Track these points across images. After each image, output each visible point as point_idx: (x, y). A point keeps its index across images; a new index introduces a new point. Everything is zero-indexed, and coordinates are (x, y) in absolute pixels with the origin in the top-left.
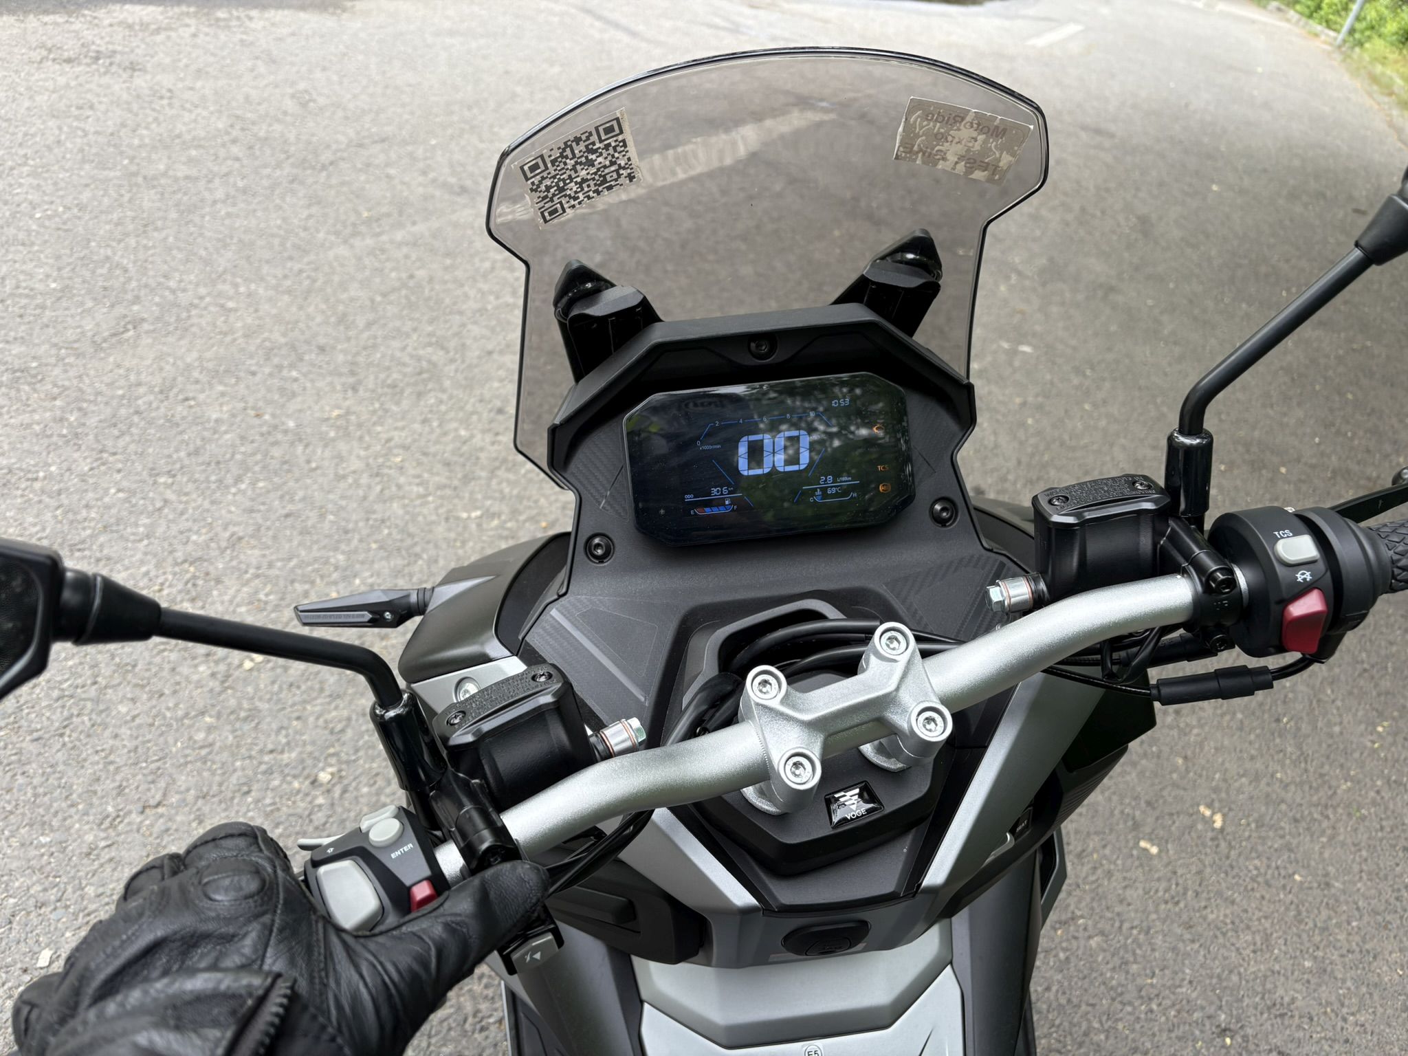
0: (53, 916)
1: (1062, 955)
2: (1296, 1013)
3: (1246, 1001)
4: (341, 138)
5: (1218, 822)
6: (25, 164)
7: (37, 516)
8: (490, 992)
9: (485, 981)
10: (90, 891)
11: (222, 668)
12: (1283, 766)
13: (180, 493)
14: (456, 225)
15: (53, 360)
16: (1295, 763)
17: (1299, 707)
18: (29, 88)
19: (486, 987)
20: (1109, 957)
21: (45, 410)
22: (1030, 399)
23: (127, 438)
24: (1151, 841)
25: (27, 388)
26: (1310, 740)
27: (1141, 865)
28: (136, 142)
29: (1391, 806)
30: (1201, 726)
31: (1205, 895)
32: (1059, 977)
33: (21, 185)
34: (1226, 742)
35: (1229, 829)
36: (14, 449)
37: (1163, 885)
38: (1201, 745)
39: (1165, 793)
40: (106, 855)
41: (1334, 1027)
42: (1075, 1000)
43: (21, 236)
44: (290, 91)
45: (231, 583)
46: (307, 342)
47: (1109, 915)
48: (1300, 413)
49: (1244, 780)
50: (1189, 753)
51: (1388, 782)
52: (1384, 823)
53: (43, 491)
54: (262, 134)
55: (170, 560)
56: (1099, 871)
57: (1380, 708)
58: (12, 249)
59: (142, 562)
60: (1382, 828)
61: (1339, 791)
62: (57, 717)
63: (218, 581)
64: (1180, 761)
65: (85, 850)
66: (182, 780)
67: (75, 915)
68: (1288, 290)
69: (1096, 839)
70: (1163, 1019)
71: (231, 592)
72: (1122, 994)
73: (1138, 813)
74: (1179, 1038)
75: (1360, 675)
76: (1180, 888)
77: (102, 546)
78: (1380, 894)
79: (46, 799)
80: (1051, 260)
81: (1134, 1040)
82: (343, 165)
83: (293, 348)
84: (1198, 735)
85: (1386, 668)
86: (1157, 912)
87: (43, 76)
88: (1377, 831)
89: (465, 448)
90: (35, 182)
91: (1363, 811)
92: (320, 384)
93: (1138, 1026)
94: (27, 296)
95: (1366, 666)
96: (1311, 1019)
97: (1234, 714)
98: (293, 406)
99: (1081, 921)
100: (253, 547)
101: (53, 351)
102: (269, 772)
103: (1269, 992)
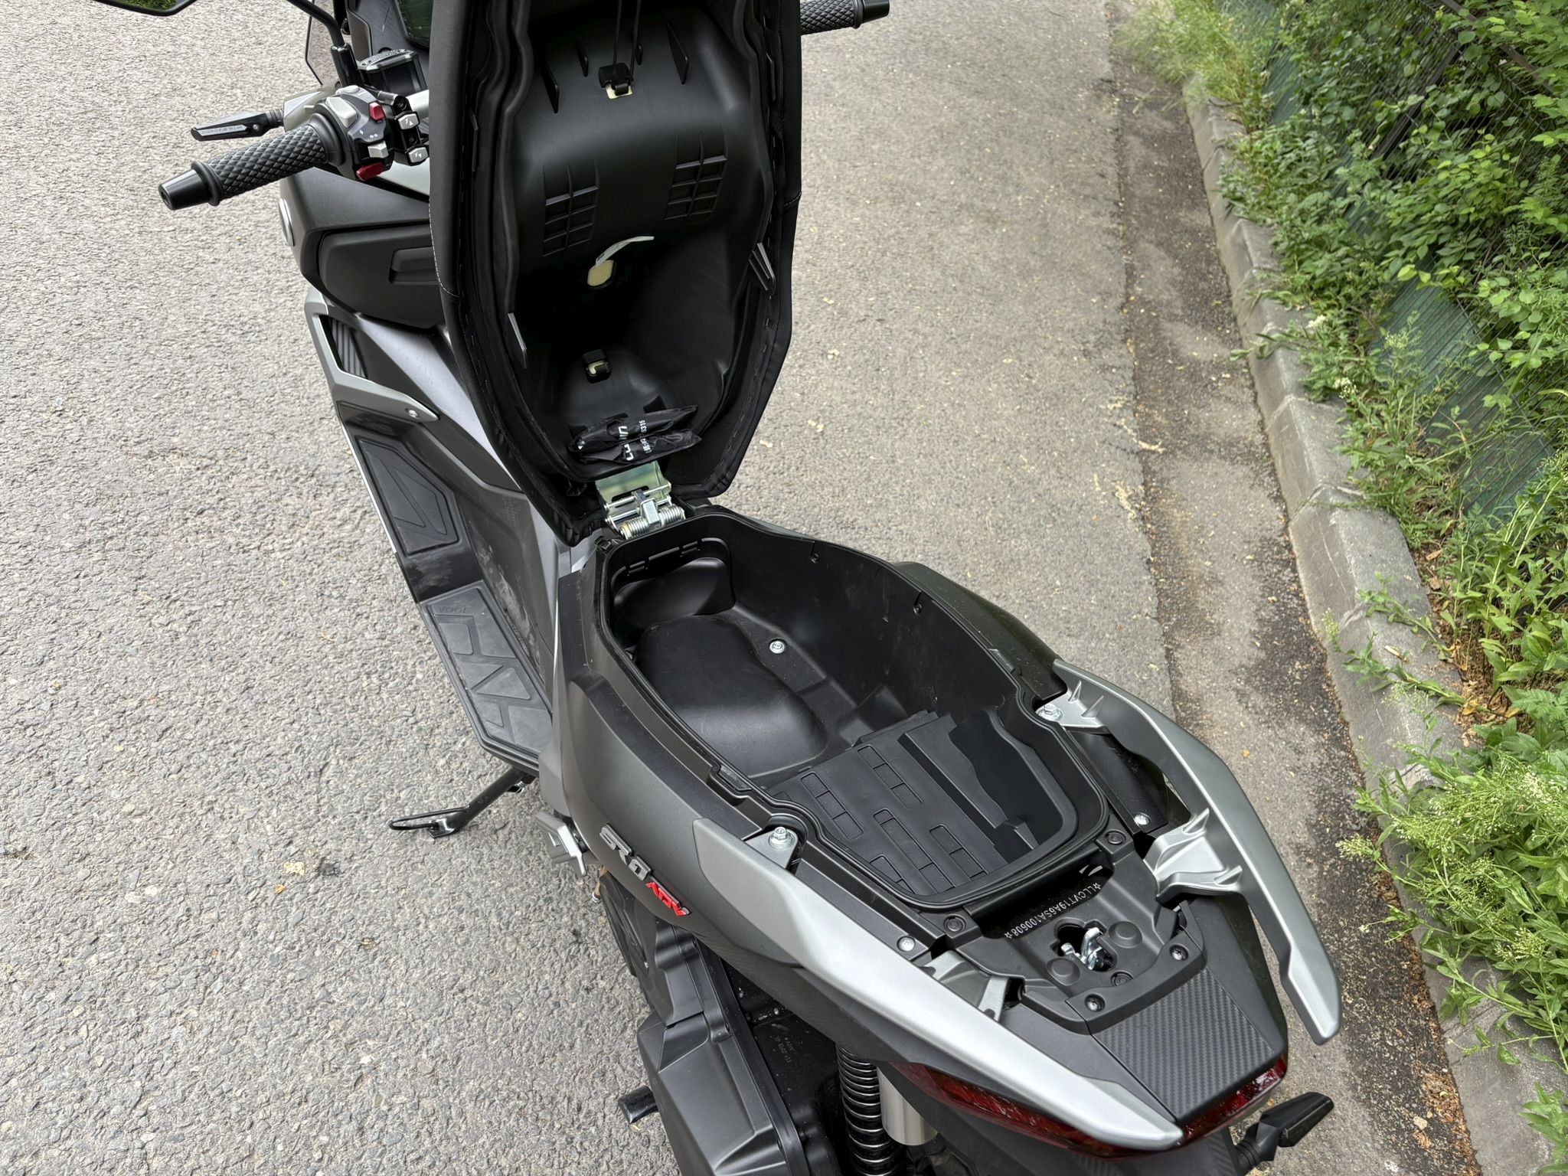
5: (820, 429)
12: (876, 396)
16: (885, 395)
24: (769, 441)
26: (899, 381)
27: (759, 454)
29: (952, 418)
31: (803, 469)
34: (836, 384)
35: (828, 433)
37: (773, 464)
38: (816, 386)
39: (783, 414)
49: (844, 405)
51: (953, 405)
52: (944, 427)
57: (957, 361)
60: (941, 430)
61: (915, 411)
64: (798, 395)
76: (786, 466)
84: (814, 380)
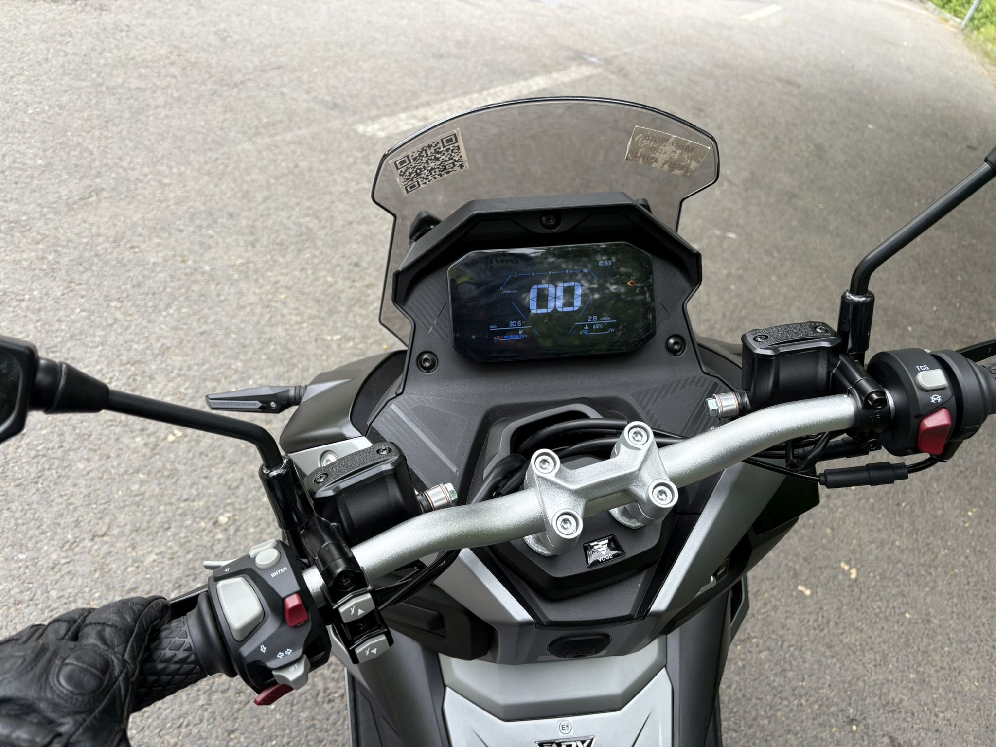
0: (27, 611)
1: (740, 664)
2: (903, 710)
3: (868, 700)
4: (249, 65)
5: (854, 574)
6: (22, 74)
7: (23, 326)
8: (336, 675)
9: (332, 667)
10: (54, 594)
11: (152, 439)
12: (901, 537)
13: (126, 314)
14: (329, 131)
15: (38, 215)
16: (910, 535)
17: (914, 496)
18: (26, 20)
19: (334, 671)
20: (773, 665)
21: (31, 251)
22: (734, 271)
23: (89, 273)
24: (806, 586)
25: (18, 235)
26: (920, 519)
27: (798, 603)
28: (102, 61)
29: (976, 568)
30: (844, 506)
31: (842, 625)
32: (737, 678)
33: (18, 89)
34: (861, 519)
35: (861, 580)
36: (8, 278)
37: (813, 617)
38: (844, 520)
39: (817, 553)
40: (65, 569)
41: (929, 721)
42: (748, 695)
43: (18, 125)
44: (213, 29)
45: (161, 379)
46: (220, 210)
47: (774, 636)
48: (923, 289)
49: (873, 546)
50: (835, 525)
51: (974, 550)
52: (970, 580)
53: (28, 309)
54: (192, 59)
55: (117, 361)
56: (769, 606)
57: (971, 499)
58: (11, 135)
59: (97, 362)
60: (968, 583)
61: (939, 556)
62: (34, 470)
63: (151, 378)
64: (829, 531)
65: (51, 565)
66: (122, 518)
67: (43, 611)
68: (919, 201)
69: (768, 583)
70: (809, 711)
71: (161, 386)
72: (781, 692)
73: (797, 566)
74: (820, 725)
75: (958, 475)
76: (825, 620)
77: (69, 350)
78: (965, 629)
79: (24, 527)
80: (752, 173)
81: (788, 725)
82: (249, 84)
83: (210, 213)
84: (842, 513)
85: (976, 471)
86: (808, 635)
87: (36, 11)
88: (964, 585)
89: (330, 291)
90: (29, 88)
91: (956, 570)
92: (228, 240)
93: (791, 715)
94: (21, 169)
95: (962, 469)
96: (913, 714)
97: (868, 499)
98: (208, 256)
99: (754, 640)
100: (177, 355)
101: (38, 209)
102: (184, 514)
103: (885, 694)
